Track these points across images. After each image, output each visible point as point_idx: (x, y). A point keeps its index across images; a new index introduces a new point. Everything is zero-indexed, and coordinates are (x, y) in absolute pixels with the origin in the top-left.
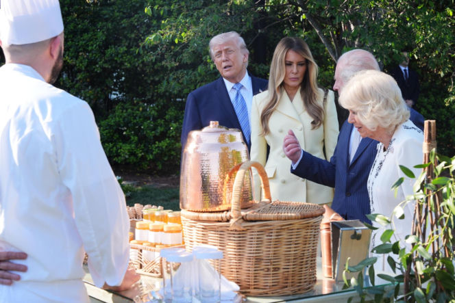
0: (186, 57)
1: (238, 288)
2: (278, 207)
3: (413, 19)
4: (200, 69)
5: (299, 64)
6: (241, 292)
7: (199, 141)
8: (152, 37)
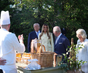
0: (27, 27)
1: (40, 66)
2: (47, 52)
3: (66, 21)
4: (30, 29)
5: (46, 28)
6: (41, 67)
7: (34, 41)
8: (22, 23)
